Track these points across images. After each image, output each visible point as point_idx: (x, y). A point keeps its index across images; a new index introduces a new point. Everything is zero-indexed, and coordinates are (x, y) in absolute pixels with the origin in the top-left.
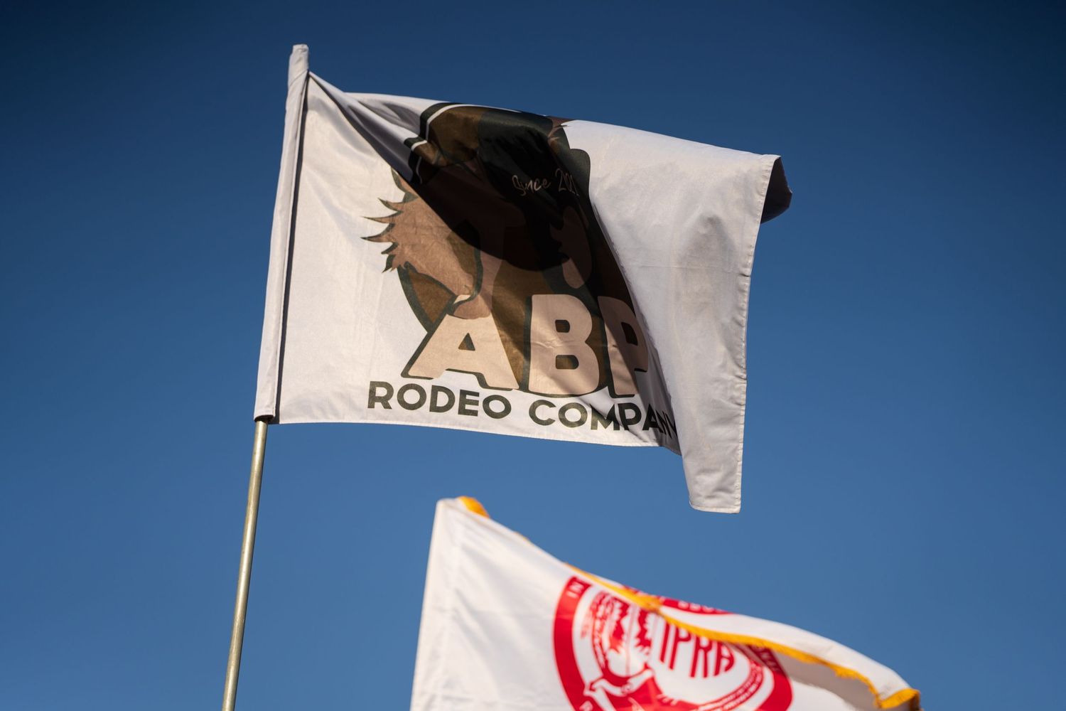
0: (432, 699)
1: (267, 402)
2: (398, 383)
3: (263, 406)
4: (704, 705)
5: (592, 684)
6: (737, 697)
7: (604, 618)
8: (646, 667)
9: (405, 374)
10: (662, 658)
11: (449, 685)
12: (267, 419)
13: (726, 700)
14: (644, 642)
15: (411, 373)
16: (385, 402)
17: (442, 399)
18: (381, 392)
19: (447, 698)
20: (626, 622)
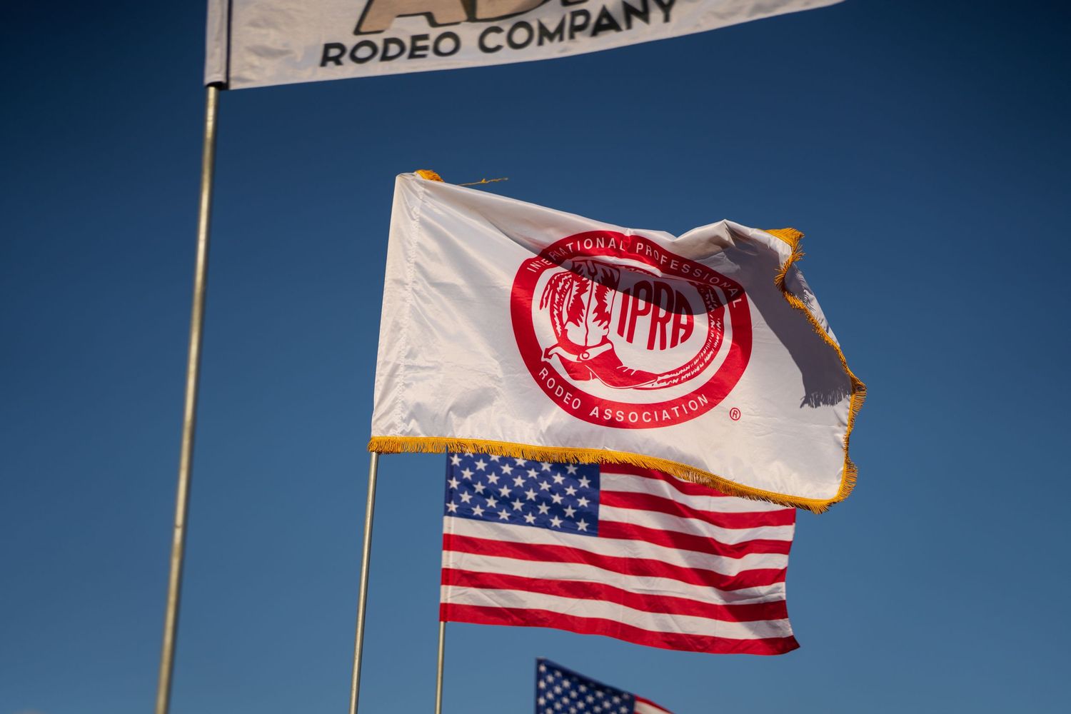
0: (396, 368)
1: (217, 69)
2: (350, 41)
3: (213, 73)
4: (661, 375)
5: (548, 350)
6: (692, 369)
7: (563, 292)
8: (605, 340)
9: (357, 32)
10: (621, 332)
11: (411, 354)
12: (219, 86)
13: (681, 372)
14: (603, 316)
15: (363, 29)
16: (337, 60)
17: (394, 49)
18: (334, 52)
19: (409, 367)
20: (585, 297)
